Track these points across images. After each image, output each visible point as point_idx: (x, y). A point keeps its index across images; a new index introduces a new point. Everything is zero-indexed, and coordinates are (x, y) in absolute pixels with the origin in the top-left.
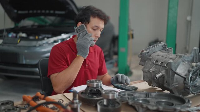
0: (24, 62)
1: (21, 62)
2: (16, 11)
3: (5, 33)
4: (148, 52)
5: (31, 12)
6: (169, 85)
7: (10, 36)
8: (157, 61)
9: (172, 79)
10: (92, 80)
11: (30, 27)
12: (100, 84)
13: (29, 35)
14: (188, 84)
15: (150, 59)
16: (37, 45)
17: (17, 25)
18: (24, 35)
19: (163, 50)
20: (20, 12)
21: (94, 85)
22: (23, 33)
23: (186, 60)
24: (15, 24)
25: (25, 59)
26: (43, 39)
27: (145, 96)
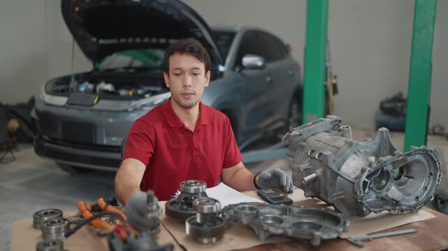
0: (105, 142)
1: (99, 142)
2: (94, 39)
3: (73, 84)
4: (301, 135)
5: (123, 41)
6: (327, 195)
7: (82, 89)
8: (313, 151)
9: (331, 184)
10: (189, 182)
11: (122, 70)
12: (201, 188)
13: (118, 87)
14: (358, 194)
15: (302, 147)
16: (130, 110)
17: (97, 65)
18: (109, 87)
19: (333, 129)
20: (101, 41)
21: (190, 190)
22: (107, 83)
23: (362, 151)
24: (94, 65)
25: (108, 135)
26: (142, 97)
27: (280, 212)
